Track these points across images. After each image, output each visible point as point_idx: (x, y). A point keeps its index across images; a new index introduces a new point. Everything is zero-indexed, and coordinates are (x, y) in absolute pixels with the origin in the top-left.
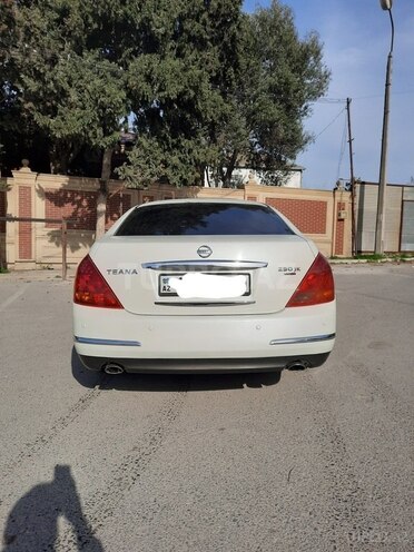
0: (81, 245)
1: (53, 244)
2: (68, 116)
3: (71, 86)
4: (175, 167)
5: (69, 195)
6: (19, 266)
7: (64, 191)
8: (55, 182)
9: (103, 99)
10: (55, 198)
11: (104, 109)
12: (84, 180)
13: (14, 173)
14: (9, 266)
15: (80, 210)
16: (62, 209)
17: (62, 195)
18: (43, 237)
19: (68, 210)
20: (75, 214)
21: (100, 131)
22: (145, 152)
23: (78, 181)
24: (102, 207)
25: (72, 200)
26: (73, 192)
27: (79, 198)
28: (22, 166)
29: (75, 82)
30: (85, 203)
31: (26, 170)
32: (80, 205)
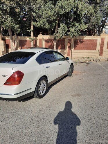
7: (49, 39)
8: (47, 37)
10: (47, 41)
13: (38, 35)
15: (52, 44)
16: (48, 44)
19: (50, 44)
24: (55, 44)
25: (51, 42)
26: (51, 39)
27: (52, 41)
28: (40, 34)
31: (41, 34)
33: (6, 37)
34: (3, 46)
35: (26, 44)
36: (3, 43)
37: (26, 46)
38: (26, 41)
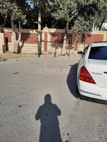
0: (59, 47)
1: (52, 47)
2: (60, 13)
3: (61, 3)
4: (87, 26)
5: (56, 34)
6: (44, 53)
8: (53, 30)
9: (70, 6)
11: (70, 10)
12: (61, 30)
13: (44, 28)
14: (42, 53)
15: (59, 38)
17: (54, 34)
18: (50, 45)
19: (56, 38)
20: (58, 39)
21: (68, 16)
22: (80, 21)
23: (59, 30)
24: (65, 38)
27: (59, 35)
29: (62, 2)
30: (60, 36)
31: (46, 27)
32: (59, 37)
33: (5, 29)
34: (3, 40)
35: (29, 38)
36: (3, 36)
37: (29, 40)
38: (30, 34)
